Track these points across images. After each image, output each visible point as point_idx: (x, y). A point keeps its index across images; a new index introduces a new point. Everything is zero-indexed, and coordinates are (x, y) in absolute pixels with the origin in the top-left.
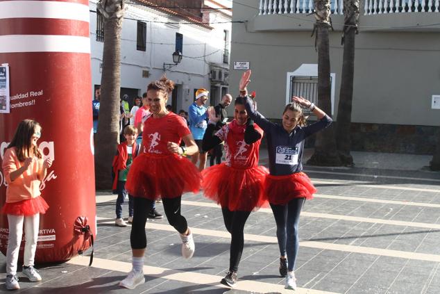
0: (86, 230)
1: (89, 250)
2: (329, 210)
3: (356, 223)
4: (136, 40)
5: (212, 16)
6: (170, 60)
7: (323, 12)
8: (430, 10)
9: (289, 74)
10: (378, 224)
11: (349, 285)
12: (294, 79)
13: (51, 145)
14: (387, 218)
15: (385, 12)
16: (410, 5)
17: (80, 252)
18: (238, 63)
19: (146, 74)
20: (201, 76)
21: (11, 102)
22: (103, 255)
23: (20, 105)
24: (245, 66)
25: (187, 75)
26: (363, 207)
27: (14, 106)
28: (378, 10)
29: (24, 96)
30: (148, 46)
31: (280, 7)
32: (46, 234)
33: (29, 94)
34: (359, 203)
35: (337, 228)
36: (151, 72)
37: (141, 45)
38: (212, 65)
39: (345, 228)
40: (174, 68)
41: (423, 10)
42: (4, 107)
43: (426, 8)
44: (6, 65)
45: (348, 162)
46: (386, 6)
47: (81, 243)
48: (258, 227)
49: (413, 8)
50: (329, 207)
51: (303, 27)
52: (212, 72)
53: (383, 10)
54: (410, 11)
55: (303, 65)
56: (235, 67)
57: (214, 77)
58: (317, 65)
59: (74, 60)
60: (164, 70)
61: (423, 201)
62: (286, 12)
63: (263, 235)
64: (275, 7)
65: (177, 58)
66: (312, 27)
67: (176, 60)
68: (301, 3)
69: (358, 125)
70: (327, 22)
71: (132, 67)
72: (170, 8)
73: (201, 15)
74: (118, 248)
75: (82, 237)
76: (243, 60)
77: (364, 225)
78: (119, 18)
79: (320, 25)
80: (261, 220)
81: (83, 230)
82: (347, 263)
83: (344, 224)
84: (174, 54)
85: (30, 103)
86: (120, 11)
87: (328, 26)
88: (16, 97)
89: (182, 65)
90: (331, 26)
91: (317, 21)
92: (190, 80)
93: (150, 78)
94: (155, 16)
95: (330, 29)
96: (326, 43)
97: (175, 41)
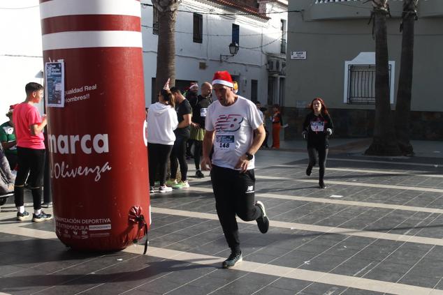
0: (140, 220)
1: (144, 239)
2: (386, 199)
3: (412, 213)
4: (192, 32)
5: (268, 6)
6: (227, 51)
9: (347, 63)
10: (435, 214)
11: (401, 274)
12: (352, 68)
13: (105, 138)
17: (135, 241)
18: (295, 53)
19: (203, 66)
20: (259, 67)
21: (65, 98)
22: (157, 244)
23: (75, 99)
24: (302, 56)
25: (244, 66)
26: (421, 197)
27: (70, 100)
29: (79, 90)
30: (204, 38)
32: (102, 224)
33: (84, 89)
34: (417, 193)
35: (393, 218)
36: (208, 63)
37: (198, 37)
38: (269, 55)
39: (400, 218)
40: (231, 60)
42: (59, 102)
44: (61, 61)
45: (407, 151)
47: (136, 233)
48: (311, 217)
50: (385, 197)
51: (359, 15)
52: (269, 63)
55: (362, 53)
56: (292, 57)
57: (272, 67)
58: (374, 53)
59: (126, 55)
60: (221, 61)
63: (316, 225)
65: (233, 49)
66: (368, 14)
67: (233, 51)
70: (384, 8)
71: (189, 59)
73: (258, 6)
74: (172, 237)
75: (136, 227)
76: (299, 50)
77: (420, 215)
78: (173, 12)
79: (377, 12)
80: (315, 210)
81: (137, 219)
82: (400, 253)
83: (400, 214)
84: (231, 45)
85: (85, 97)
86: (174, 5)
87: (383, 13)
88: (71, 92)
89: (241, 55)
90: (389, 13)
91: (375, 8)
92: (247, 71)
93: (207, 70)
94: (211, 7)
95: (388, 16)
96: (383, 30)
97: (231, 32)
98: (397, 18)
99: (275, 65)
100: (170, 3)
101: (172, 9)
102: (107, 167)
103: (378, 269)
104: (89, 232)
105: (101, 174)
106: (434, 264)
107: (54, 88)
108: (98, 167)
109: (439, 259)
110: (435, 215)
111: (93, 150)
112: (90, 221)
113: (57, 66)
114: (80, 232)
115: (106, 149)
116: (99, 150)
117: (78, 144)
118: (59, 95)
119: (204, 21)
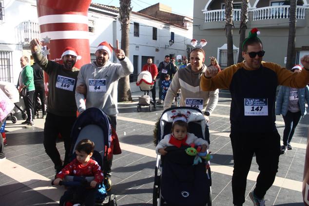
4: (152, 35)
5: (188, 24)
6: (168, 43)
7: (229, 19)
8: (281, 17)
9: (219, 49)
12: (221, 51)
15: (263, 19)
16: (274, 15)
19: (157, 50)
20: (184, 50)
25: (176, 50)
28: (259, 18)
30: (158, 38)
31: (214, 18)
33: (56, 60)
36: (159, 49)
37: (155, 38)
38: (188, 46)
40: (170, 47)
44: (45, 46)
49: (276, 16)
52: (188, 49)
53: (262, 18)
54: (274, 18)
55: (225, 44)
60: (166, 48)
62: (217, 20)
64: (212, 18)
65: (171, 43)
68: (221, 16)
70: (231, 23)
72: (165, 20)
73: (183, 24)
79: (229, 26)
84: (170, 41)
86: (128, 21)
87: (232, 26)
89: (174, 46)
91: (227, 23)
92: (178, 52)
93: (159, 52)
94: (161, 25)
95: (233, 27)
96: (231, 33)
97: (170, 36)
98: (237, 29)
100: (126, 20)
101: (127, 23)
119: (158, 31)
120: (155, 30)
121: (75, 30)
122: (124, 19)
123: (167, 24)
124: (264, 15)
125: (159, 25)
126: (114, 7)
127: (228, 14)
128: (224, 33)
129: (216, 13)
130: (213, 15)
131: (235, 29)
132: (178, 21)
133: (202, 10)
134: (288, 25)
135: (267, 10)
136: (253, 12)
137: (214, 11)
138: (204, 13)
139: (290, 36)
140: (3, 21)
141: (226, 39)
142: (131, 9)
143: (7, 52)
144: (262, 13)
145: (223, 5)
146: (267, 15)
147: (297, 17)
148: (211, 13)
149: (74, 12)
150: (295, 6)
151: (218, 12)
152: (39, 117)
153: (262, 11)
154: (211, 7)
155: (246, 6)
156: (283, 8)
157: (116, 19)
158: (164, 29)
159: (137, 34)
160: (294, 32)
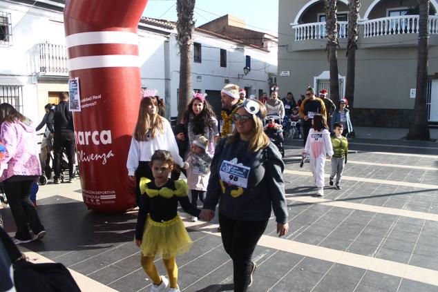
4: (220, 60)
5: (269, 44)
6: (242, 72)
7: (332, 35)
8: (408, 32)
9: (315, 78)
11: (323, 237)
12: (318, 81)
13: (109, 133)
14: (368, 177)
15: (378, 35)
16: (394, 29)
18: (282, 72)
19: (227, 82)
20: (263, 81)
21: (82, 104)
23: (87, 105)
24: (287, 74)
25: (254, 81)
27: (84, 106)
28: (370, 35)
29: (89, 99)
30: (228, 64)
31: (308, 35)
32: (109, 194)
33: (92, 97)
36: (230, 80)
37: (223, 64)
38: (270, 74)
40: (245, 77)
41: (403, 32)
42: (78, 108)
43: (406, 31)
44: (77, 79)
46: (378, 31)
49: (397, 31)
51: (322, 48)
52: (270, 79)
53: (376, 34)
54: (394, 33)
55: (325, 72)
56: (281, 75)
57: (271, 81)
58: (329, 72)
60: (239, 78)
61: (398, 163)
62: (312, 38)
64: (305, 35)
65: (246, 71)
66: (325, 47)
68: (318, 32)
69: (361, 109)
70: (335, 41)
72: (238, 39)
73: (263, 44)
76: (285, 70)
79: (332, 46)
84: (244, 68)
85: (93, 104)
86: (190, 40)
87: (336, 45)
88: (84, 100)
89: (251, 75)
90: (338, 45)
91: (329, 41)
92: (256, 84)
94: (231, 45)
95: (337, 47)
96: (335, 56)
97: (245, 60)
98: (343, 49)
99: (274, 80)
100: (187, 40)
101: (189, 43)
102: (110, 154)
103: (306, 232)
104: (101, 200)
105: (107, 159)
106: (351, 227)
107: (73, 98)
108: (104, 154)
109: (355, 222)
110: (361, 183)
111: (100, 142)
112: (101, 192)
113: (75, 81)
114: (95, 200)
115: (109, 141)
116: (104, 142)
117: (90, 138)
118: (77, 103)
119: (227, 54)
120: (223, 52)
121: (120, 54)
122: (184, 38)
123: (240, 44)
124: (380, 29)
125: (229, 46)
126: (165, 21)
127: (330, 28)
128: (325, 56)
129: (310, 27)
130: (307, 31)
131: (340, 50)
132: (255, 39)
133: (291, 24)
134: (417, 42)
135: (384, 22)
136: (363, 25)
137: (308, 25)
138: (293, 27)
139: (419, 58)
140: (10, 42)
141: (328, 64)
142: (194, 23)
143: (16, 87)
144: (376, 26)
145: (321, 16)
146: (384, 29)
147: (431, 31)
148: (303, 28)
149: (118, 28)
150: (426, 16)
151: (314, 27)
152: (64, 181)
153: (376, 23)
154: (304, 19)
155: (356, 17)
156: (407, 19)
157: (168, 38)
158: (237, 51)
159: (198, 59)
160: (426, 53)
